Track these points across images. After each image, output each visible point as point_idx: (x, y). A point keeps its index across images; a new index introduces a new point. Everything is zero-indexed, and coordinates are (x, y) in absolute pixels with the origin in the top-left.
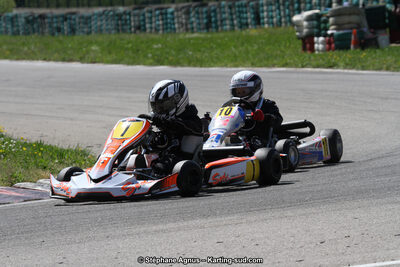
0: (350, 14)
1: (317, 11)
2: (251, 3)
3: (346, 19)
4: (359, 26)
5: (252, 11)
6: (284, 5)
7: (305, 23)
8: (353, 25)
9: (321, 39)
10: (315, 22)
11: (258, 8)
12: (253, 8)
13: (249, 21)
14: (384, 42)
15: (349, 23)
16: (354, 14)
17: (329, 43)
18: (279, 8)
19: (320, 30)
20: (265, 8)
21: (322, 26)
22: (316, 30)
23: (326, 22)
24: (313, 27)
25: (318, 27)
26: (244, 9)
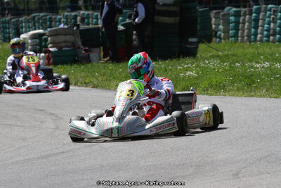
0: (66, 35)
1: (41, 31)
2: (13, 20)
3: (62, 38)
4: (74, 45)
5: (13, 26)
6: (39, 22)
7: (30, 41)
8: (68, 44)
9: (42, 54)
10: (38, 40)
11: (18, 25)
12: (14, 25)
13: (11, 35)
14: (94, 58)
15: (65, 42)
16: (69, 34)
17: (48, 58)
18: (34, 25)
19: (41, 47)
20: (24, 24)
21: (43, 43)
22: (38, 47)
23: (46, 40)
24: (36, 45)
25: (40, 44)
26: (7, 25)
